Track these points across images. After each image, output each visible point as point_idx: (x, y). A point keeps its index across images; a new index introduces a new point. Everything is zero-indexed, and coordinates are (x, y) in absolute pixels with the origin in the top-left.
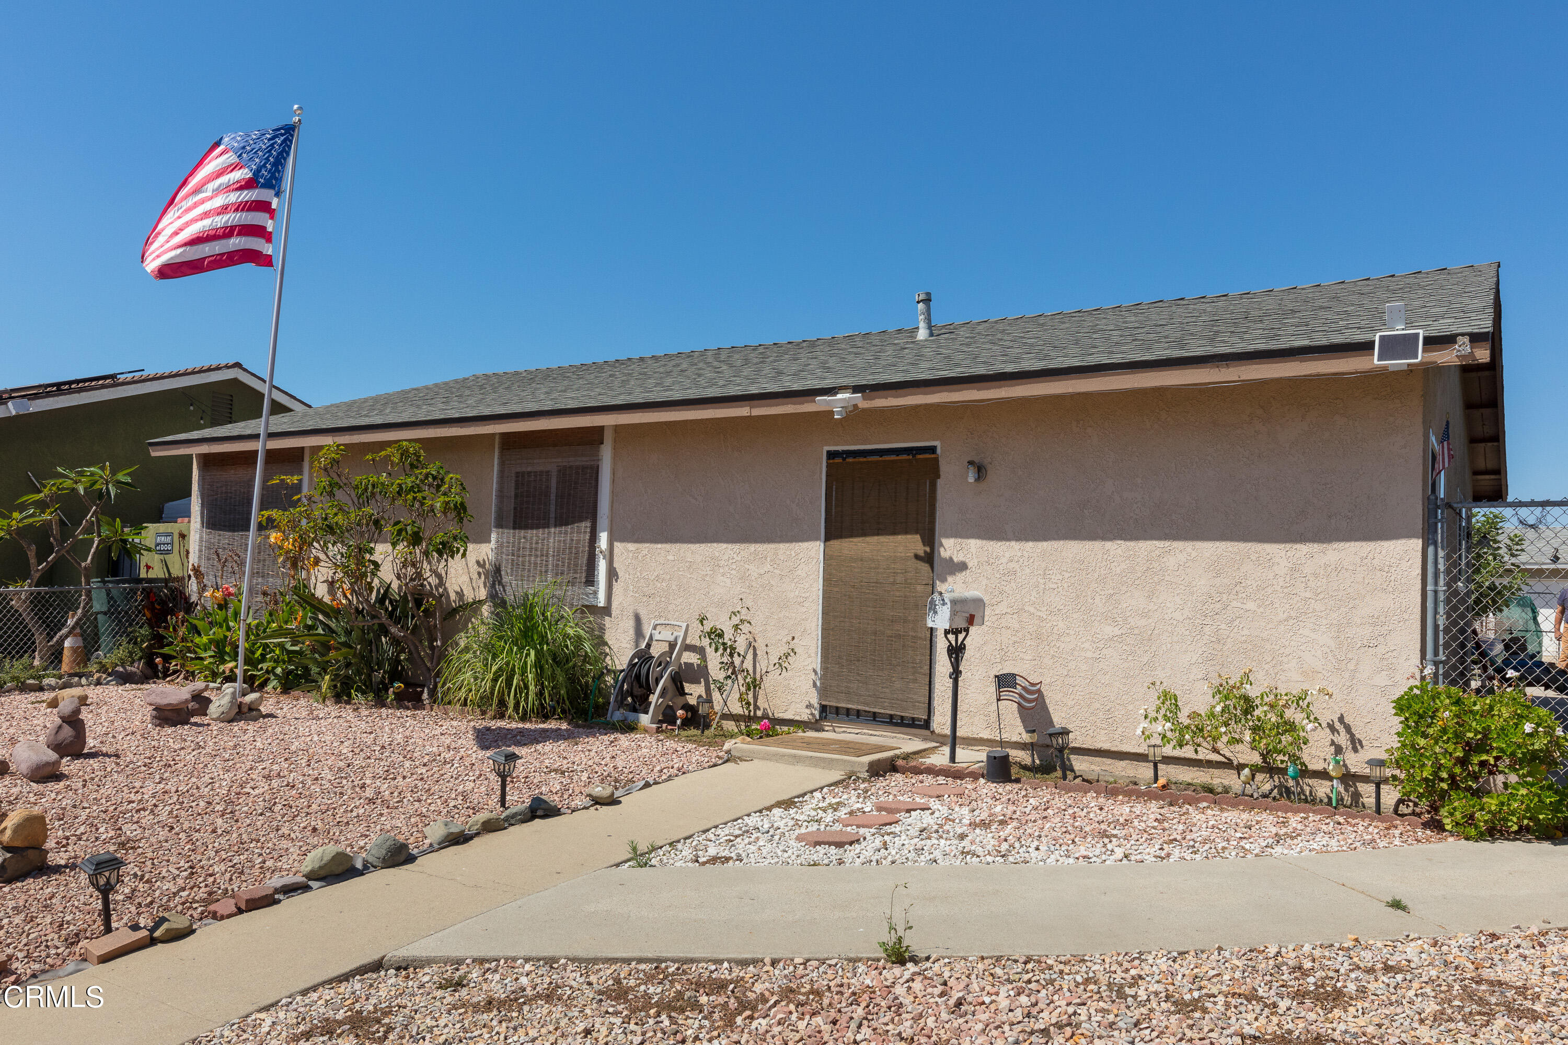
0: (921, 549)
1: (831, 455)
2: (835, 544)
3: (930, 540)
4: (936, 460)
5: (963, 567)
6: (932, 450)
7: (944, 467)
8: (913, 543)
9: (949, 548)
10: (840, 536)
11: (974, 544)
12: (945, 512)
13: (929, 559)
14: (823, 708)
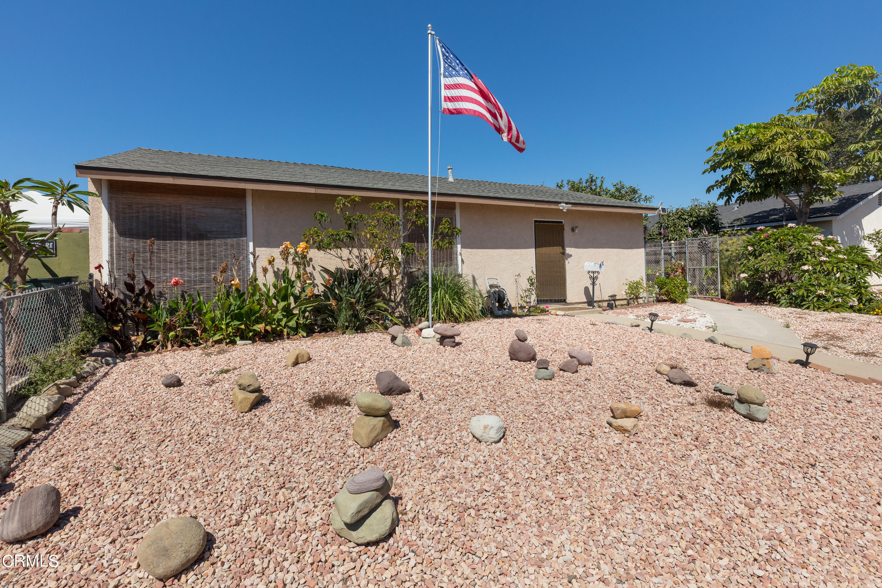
0: (562, 251)
1: (536, 221)
2: (538, 249)
3: (563, 248)
4: (563, 226)
5: (571, 256)
6: (561, 222)
7: (565, 228)
8: (559, 249)
9: (568, 250)
10: (539, 247)
11: (573, 249)
12: (566, 241)
13: (563, 253)
14: (538, 301)
